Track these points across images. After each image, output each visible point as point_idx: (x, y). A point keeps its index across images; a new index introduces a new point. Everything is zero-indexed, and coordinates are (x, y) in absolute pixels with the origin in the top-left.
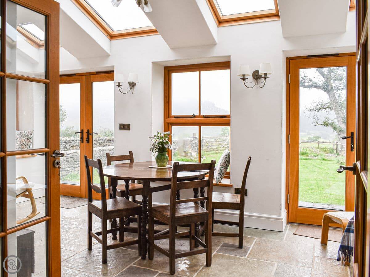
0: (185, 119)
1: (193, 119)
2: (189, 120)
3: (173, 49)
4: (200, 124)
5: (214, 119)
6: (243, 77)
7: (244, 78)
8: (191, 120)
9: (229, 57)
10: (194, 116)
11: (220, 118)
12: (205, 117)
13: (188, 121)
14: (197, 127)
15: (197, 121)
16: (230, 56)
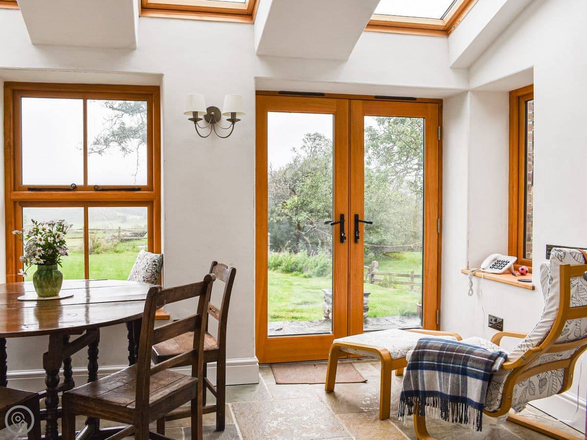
0: (54, 192)
1: (71, 192)
2: (62, 195)
3: (40, 44)
4: (86, 203)
5: (116, 192)
6: (194, 116)
7: (195, 120)
8: (67, 194)
9: (160, 77)
10: (74, 188)
11: (128, 192)
12: (96, 188)
13: (61, 197)
14: (81, 210)
15: (81, 197)
16: (163, 75)
